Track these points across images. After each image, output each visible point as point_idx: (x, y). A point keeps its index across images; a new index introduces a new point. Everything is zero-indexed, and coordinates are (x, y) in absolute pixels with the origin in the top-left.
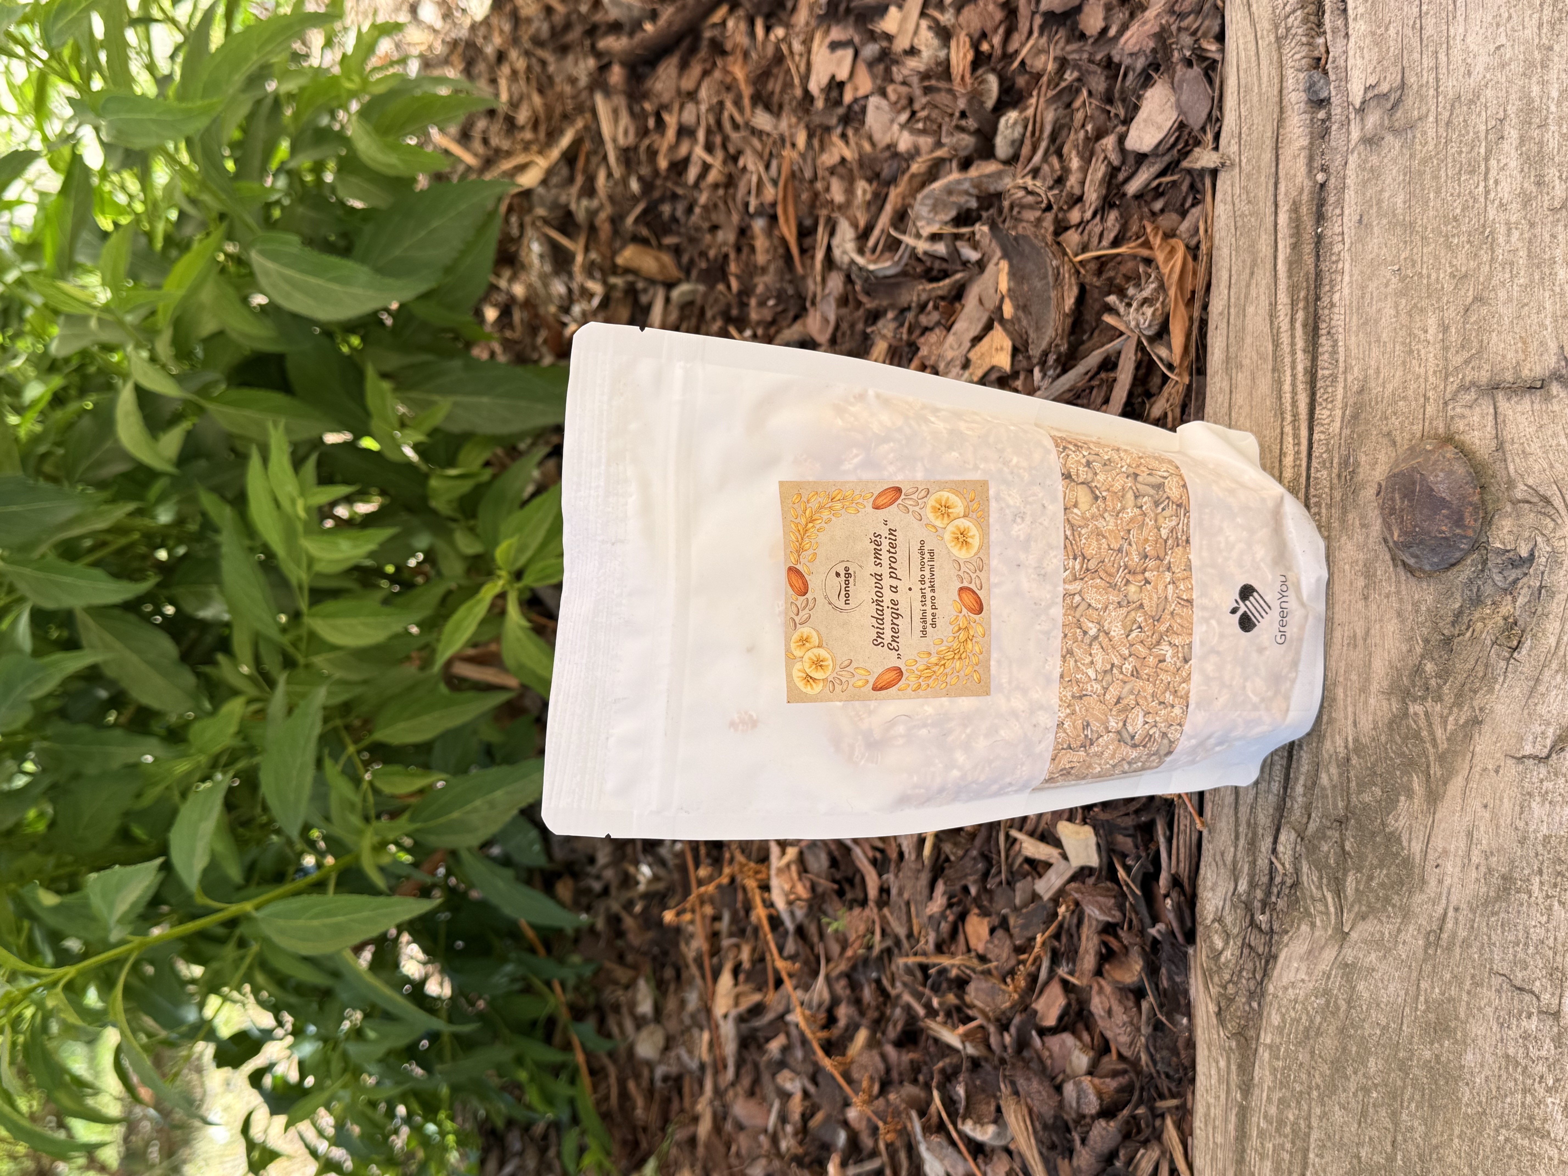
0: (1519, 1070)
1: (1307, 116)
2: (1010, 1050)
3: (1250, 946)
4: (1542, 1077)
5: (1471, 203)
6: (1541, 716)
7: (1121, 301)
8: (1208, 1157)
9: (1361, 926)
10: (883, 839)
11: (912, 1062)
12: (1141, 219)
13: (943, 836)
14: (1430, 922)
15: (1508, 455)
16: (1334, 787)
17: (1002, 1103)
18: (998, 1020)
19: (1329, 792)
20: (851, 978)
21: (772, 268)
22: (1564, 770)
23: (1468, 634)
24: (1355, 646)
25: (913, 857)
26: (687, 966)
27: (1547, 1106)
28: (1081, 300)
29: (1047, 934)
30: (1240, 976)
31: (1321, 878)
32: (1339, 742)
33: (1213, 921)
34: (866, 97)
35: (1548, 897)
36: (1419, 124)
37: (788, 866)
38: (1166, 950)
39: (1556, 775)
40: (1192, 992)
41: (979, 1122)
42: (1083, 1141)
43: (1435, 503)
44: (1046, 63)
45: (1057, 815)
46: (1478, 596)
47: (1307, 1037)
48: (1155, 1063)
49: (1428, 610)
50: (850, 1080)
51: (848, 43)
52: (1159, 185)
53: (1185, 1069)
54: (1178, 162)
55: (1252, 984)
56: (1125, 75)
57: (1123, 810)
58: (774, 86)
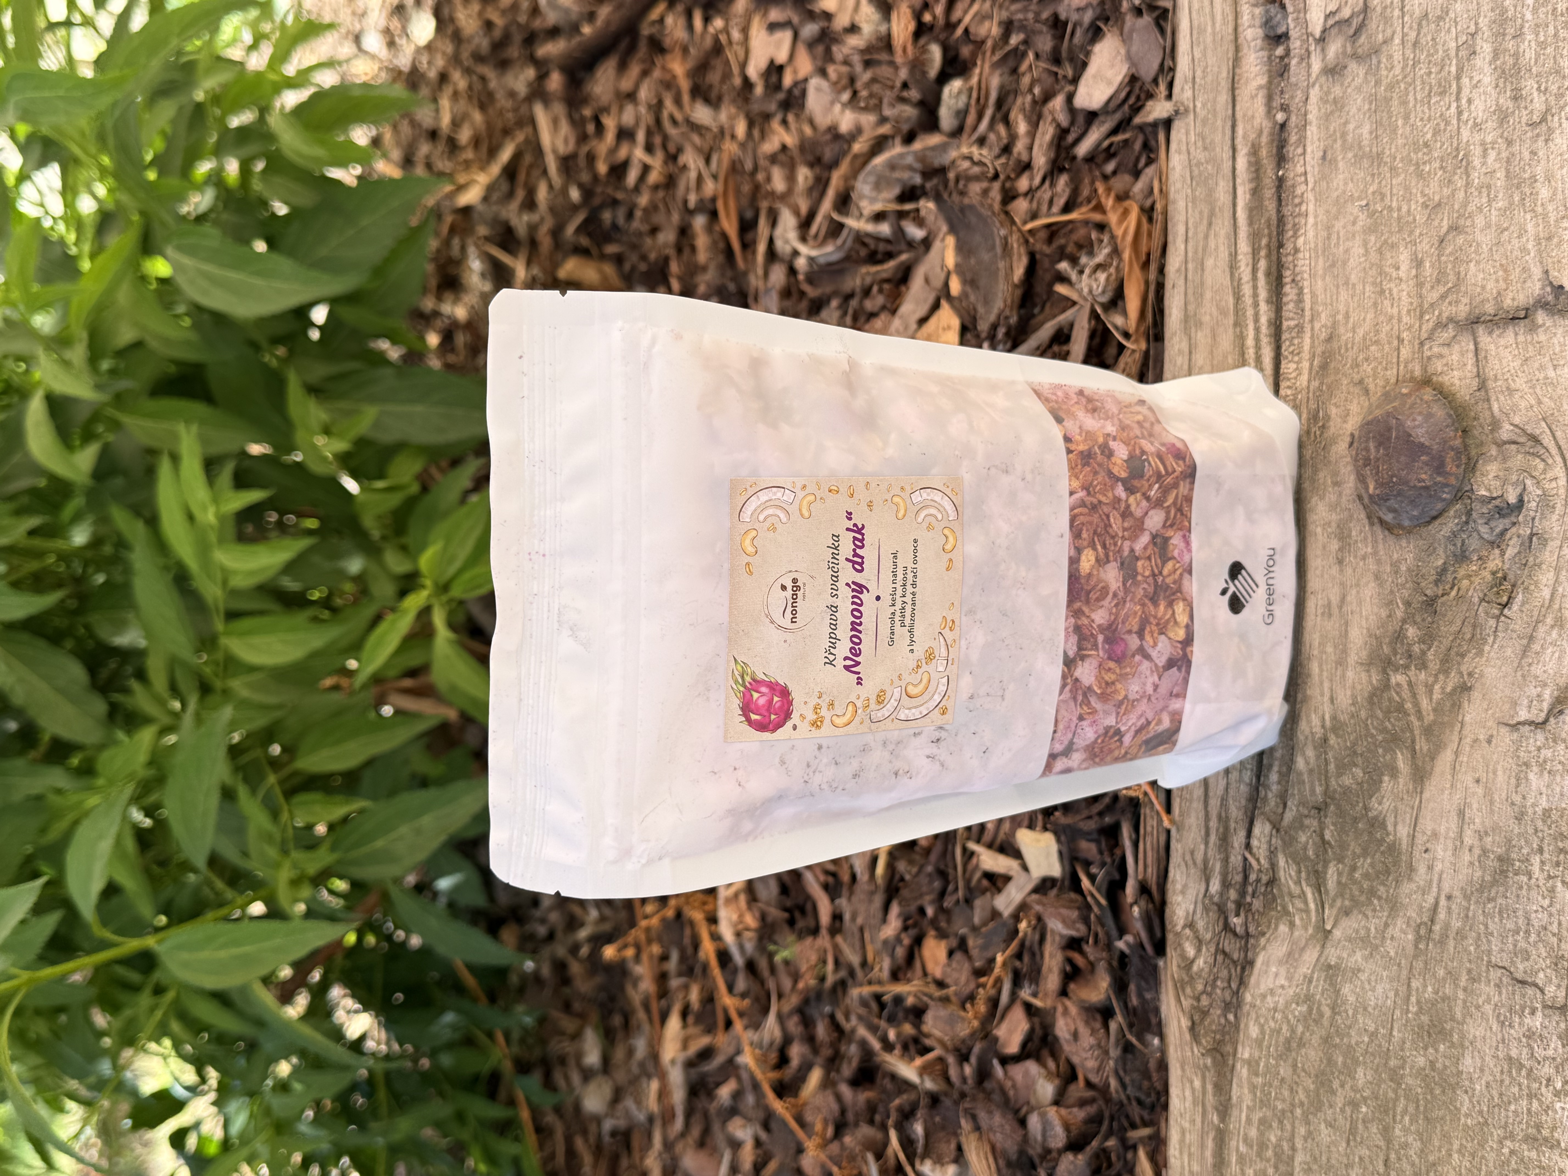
0: (1524, 1073)
1: (1265, 54)
2: (970, 1081)
3: (1224, 952)
4: (1549, 1080)
5: (1442, 126)
6: (1536, 677)
7: (1073, 267)
9: (1344, 923)
10: (835, 862)
11: (868, 1102)
12: (1093, 182)
13: (897, 854)
14: (1420, 913)
15: (1491, 393)
16: (1311, 771)
17: (963, 1139)
18: (958, 1050)
19: (1306, 777)
20: (803, 1014)
21: (714, 265)
22: (1564, 735)
23: (1454, 593)
24: (1330, 615)
25: (866, 878)
26: (635, 1011)
27: (1556, 1112)
28: (1031, 270)
29: (1009, 952)
30: (1214, 986)
31: (1299, 872)
32: (1315, 721)
33: (1184, 927)
34: (806, 80)
35: (1550, 877)
36: (1384, 48)
37: (736, 896)
38: (1135, 965)
39: (1555, 741)
40: (1164, 1009)
41: (939, 1162)
43: (1415, 449)
44: (990, 30)
45: (1016, 821)
46: (1463, 552)
47: (1289, 1049)
48: (1123, 1085)
49: (1409, 570)
50: (802, 1124)
51: (787, 24)
52: (1111, 145)
53: (1158, 1093)
54: (1130, 119)
55: (1227, 995)
56: (1072, 34)
57: (1085, 813)
58: (713, 77)
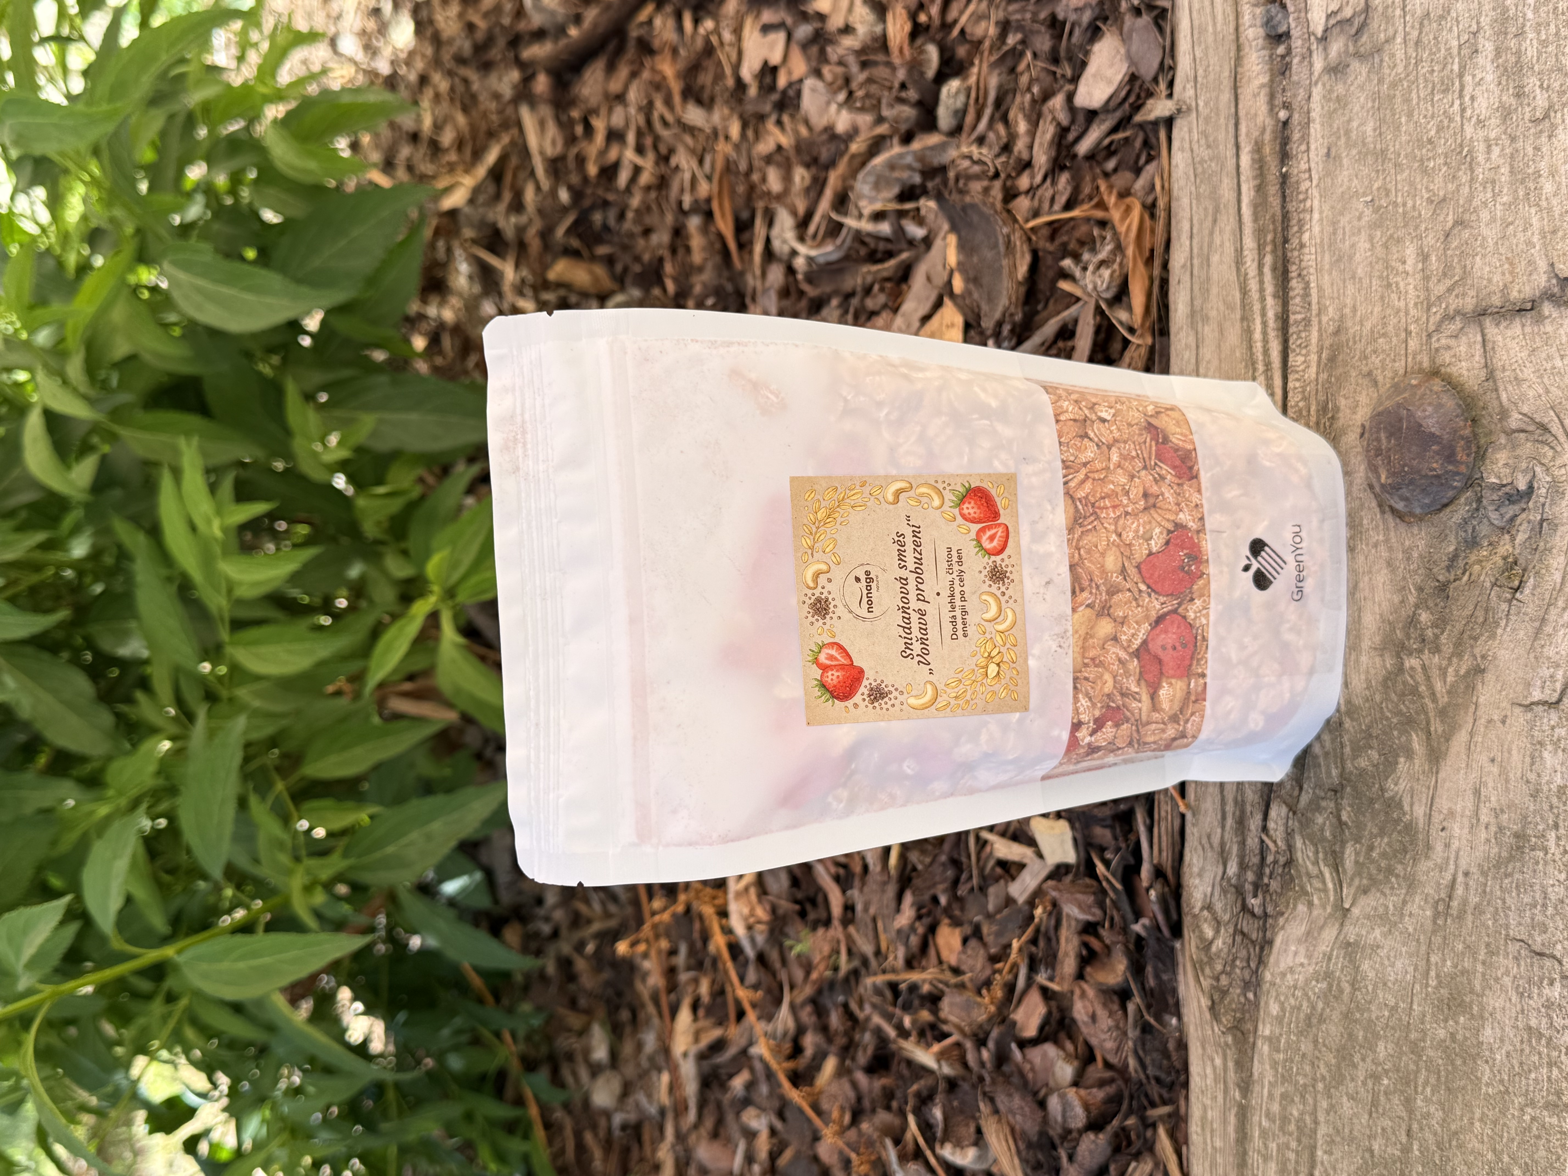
0: (1543, 1042)
1: (1266, 53)
2: (988, 1066)
3: (1242, 933)
5: (1446, 123)
6: (1549, 658)
7: (1077, 264)
8: (1207, 1164)
9: (1363, 901)
11: (884, 1088)
12: (1094, 179)
14: (1438, 890)
15: (1500, 384)
16: (1327, 754)
17: (982, 1122)
18: (975, 1035)
19: (1321, 760)
20: (817, 1004)
21: (709, 265)
23: (1466, 578)
25: (878, 868)
26: (643, 1006)
28: (1034, 268)
29: (1024, 938)
30: (1233, 966)
31: (1317, 852)
33: (1202, 909)
34: (801, 81)
36: (1387, 47)
37: (746, 889)
38: (1151, 947)
40: (1182, 990)
41: (959, 1144)
42: (1071, 1158)
43: (1424, 439)
44: (987, 30)
46: (1474, 538)
47: (1309, 1025)
48: (1143, 1065)
49: (1421, 556)
50: (819, 1112)
51: (781, 25)
52: (1111, 143)
53: (1177, 1072)
54: (1130, 118)
55: (1247, 975)
56: (1071, 33)
58: (705, 79)
